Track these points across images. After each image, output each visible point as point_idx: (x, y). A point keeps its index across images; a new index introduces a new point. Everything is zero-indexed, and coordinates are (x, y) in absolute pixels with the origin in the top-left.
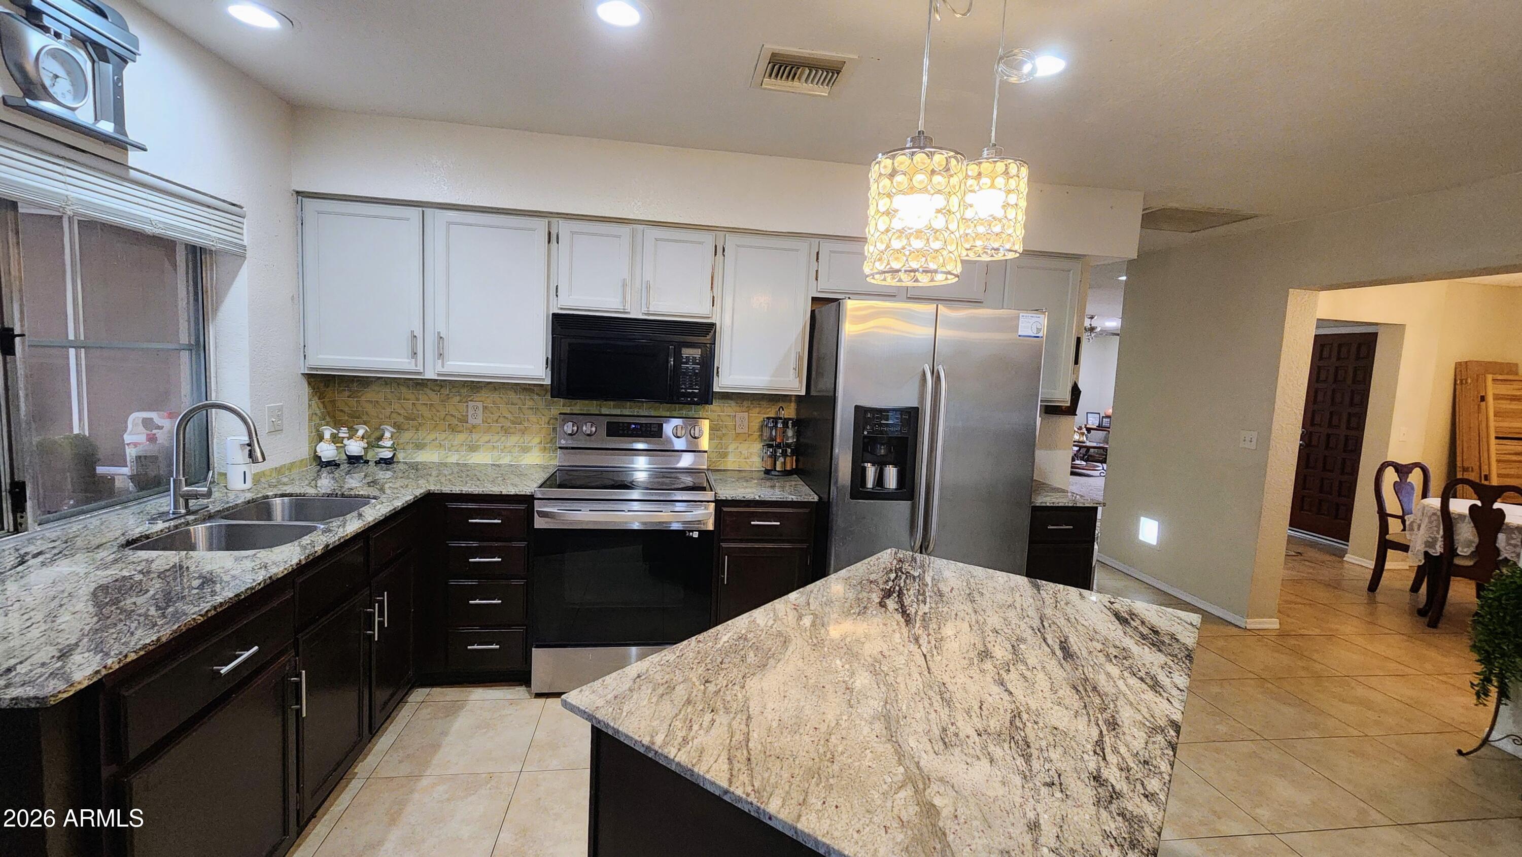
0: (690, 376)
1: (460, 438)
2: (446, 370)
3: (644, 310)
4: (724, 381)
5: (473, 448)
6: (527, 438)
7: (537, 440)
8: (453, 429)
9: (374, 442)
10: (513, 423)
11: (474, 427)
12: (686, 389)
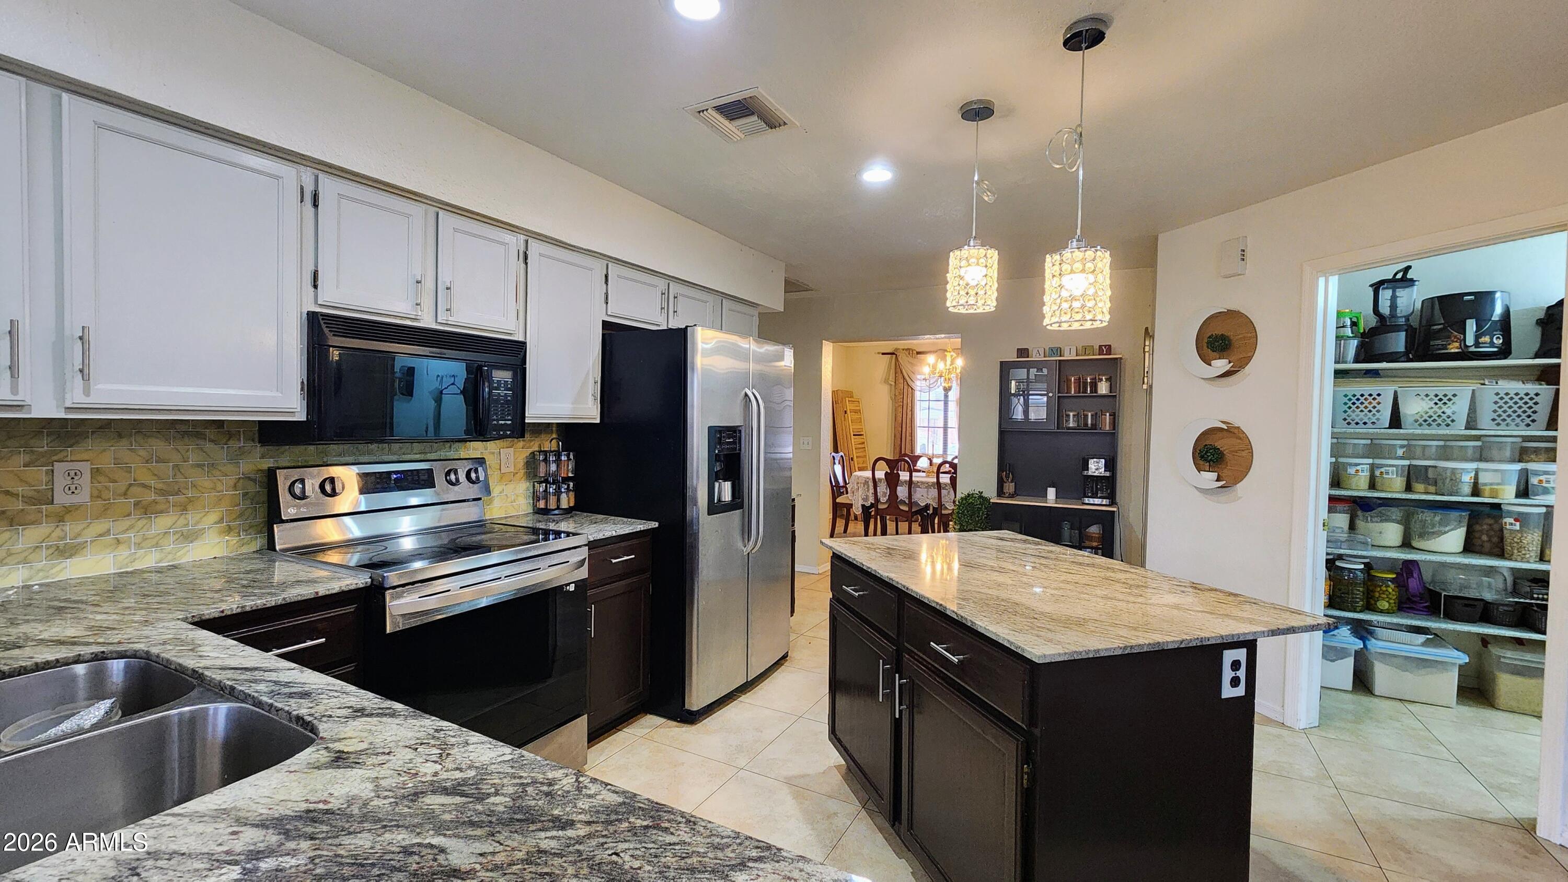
0: (502, 404)
1: (33, 535)
3: (441, 318)
4: (536, 411)
5: (65, 551)
6: (192, 517)
7: (213, 517)
8: (12, 520)
10: (162, 492)
11: (69, 510)
12: (498, 420)
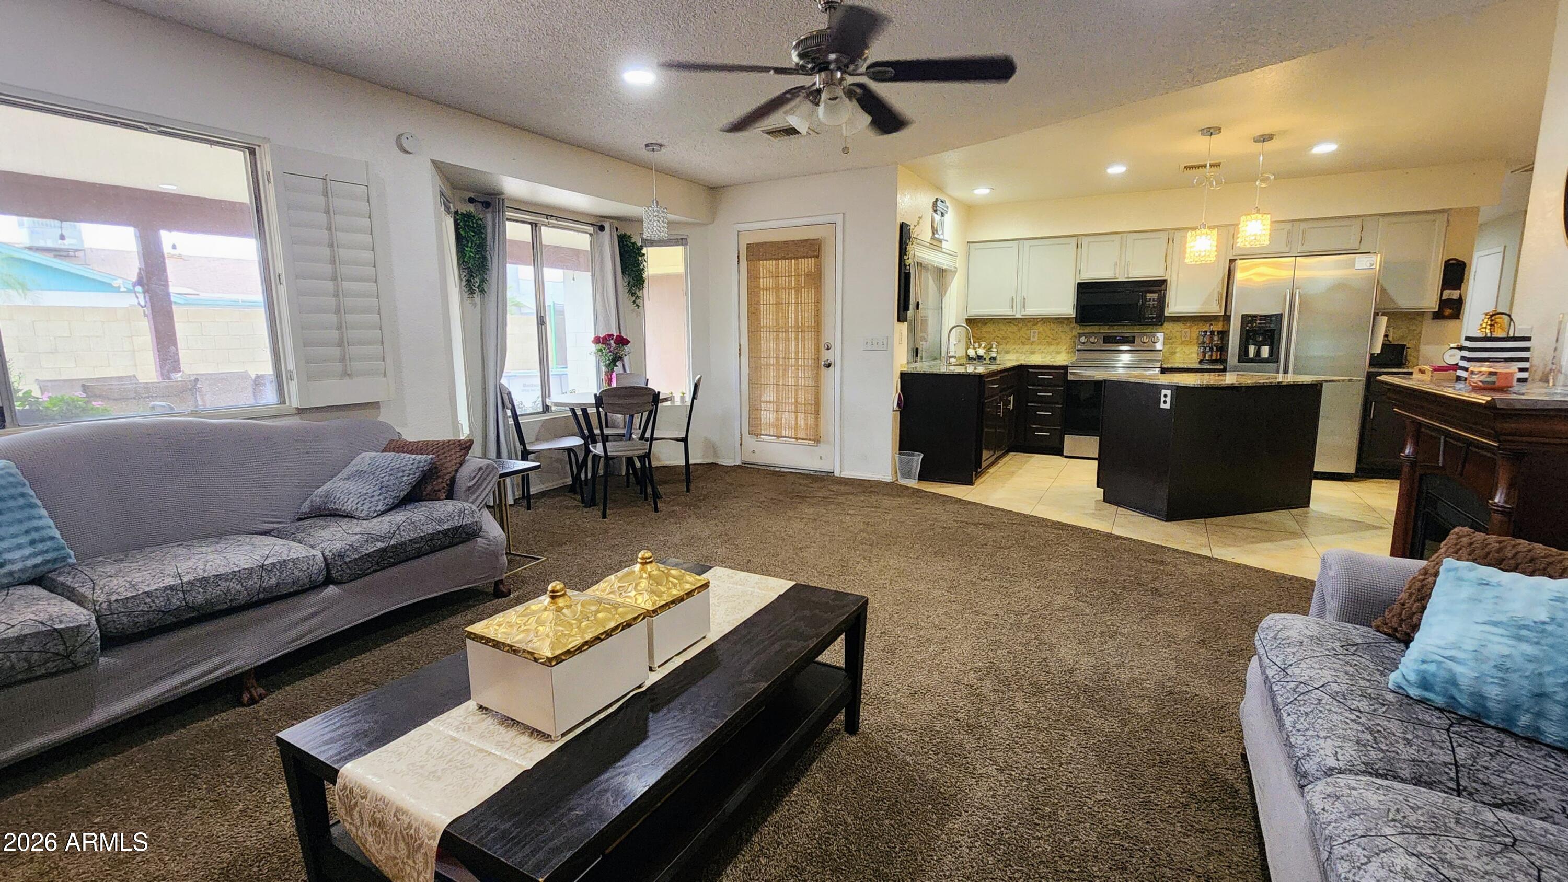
0: (1151, 308)
1: (1027, 347)
2: (1026, 313)
3: (1126, 276)
4: (1171, 310)
5: (1033, 353)
6: (1060, 347)
7: (1065, 347)
8: (1023, 344)
9: (989, 350)
10: (1053, 339)
11: (1033, 342)
12: (1148, 316)
